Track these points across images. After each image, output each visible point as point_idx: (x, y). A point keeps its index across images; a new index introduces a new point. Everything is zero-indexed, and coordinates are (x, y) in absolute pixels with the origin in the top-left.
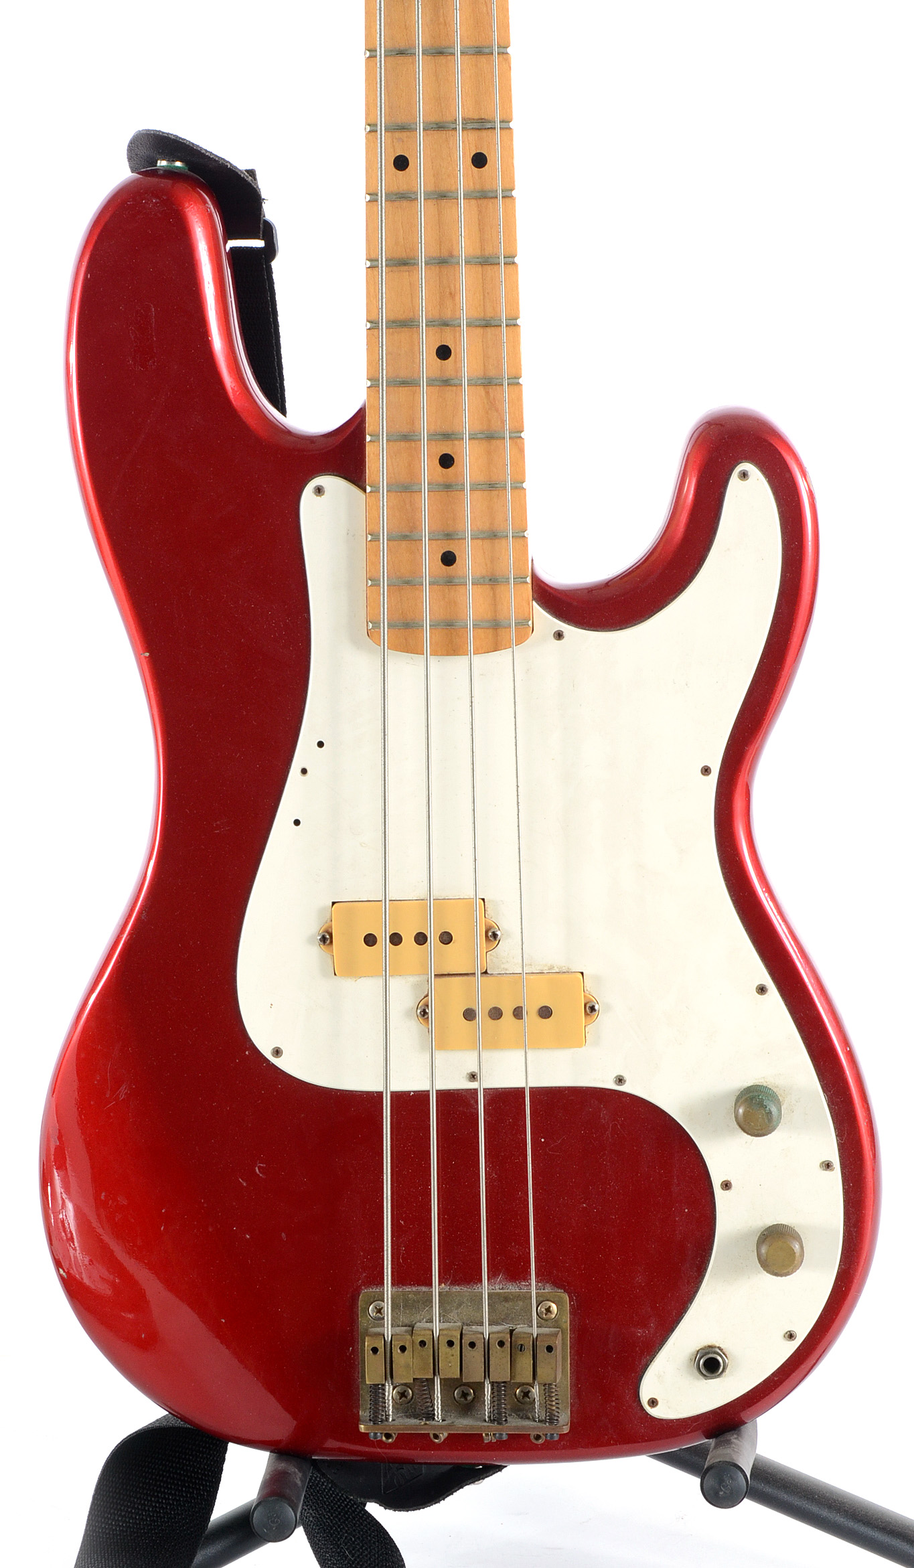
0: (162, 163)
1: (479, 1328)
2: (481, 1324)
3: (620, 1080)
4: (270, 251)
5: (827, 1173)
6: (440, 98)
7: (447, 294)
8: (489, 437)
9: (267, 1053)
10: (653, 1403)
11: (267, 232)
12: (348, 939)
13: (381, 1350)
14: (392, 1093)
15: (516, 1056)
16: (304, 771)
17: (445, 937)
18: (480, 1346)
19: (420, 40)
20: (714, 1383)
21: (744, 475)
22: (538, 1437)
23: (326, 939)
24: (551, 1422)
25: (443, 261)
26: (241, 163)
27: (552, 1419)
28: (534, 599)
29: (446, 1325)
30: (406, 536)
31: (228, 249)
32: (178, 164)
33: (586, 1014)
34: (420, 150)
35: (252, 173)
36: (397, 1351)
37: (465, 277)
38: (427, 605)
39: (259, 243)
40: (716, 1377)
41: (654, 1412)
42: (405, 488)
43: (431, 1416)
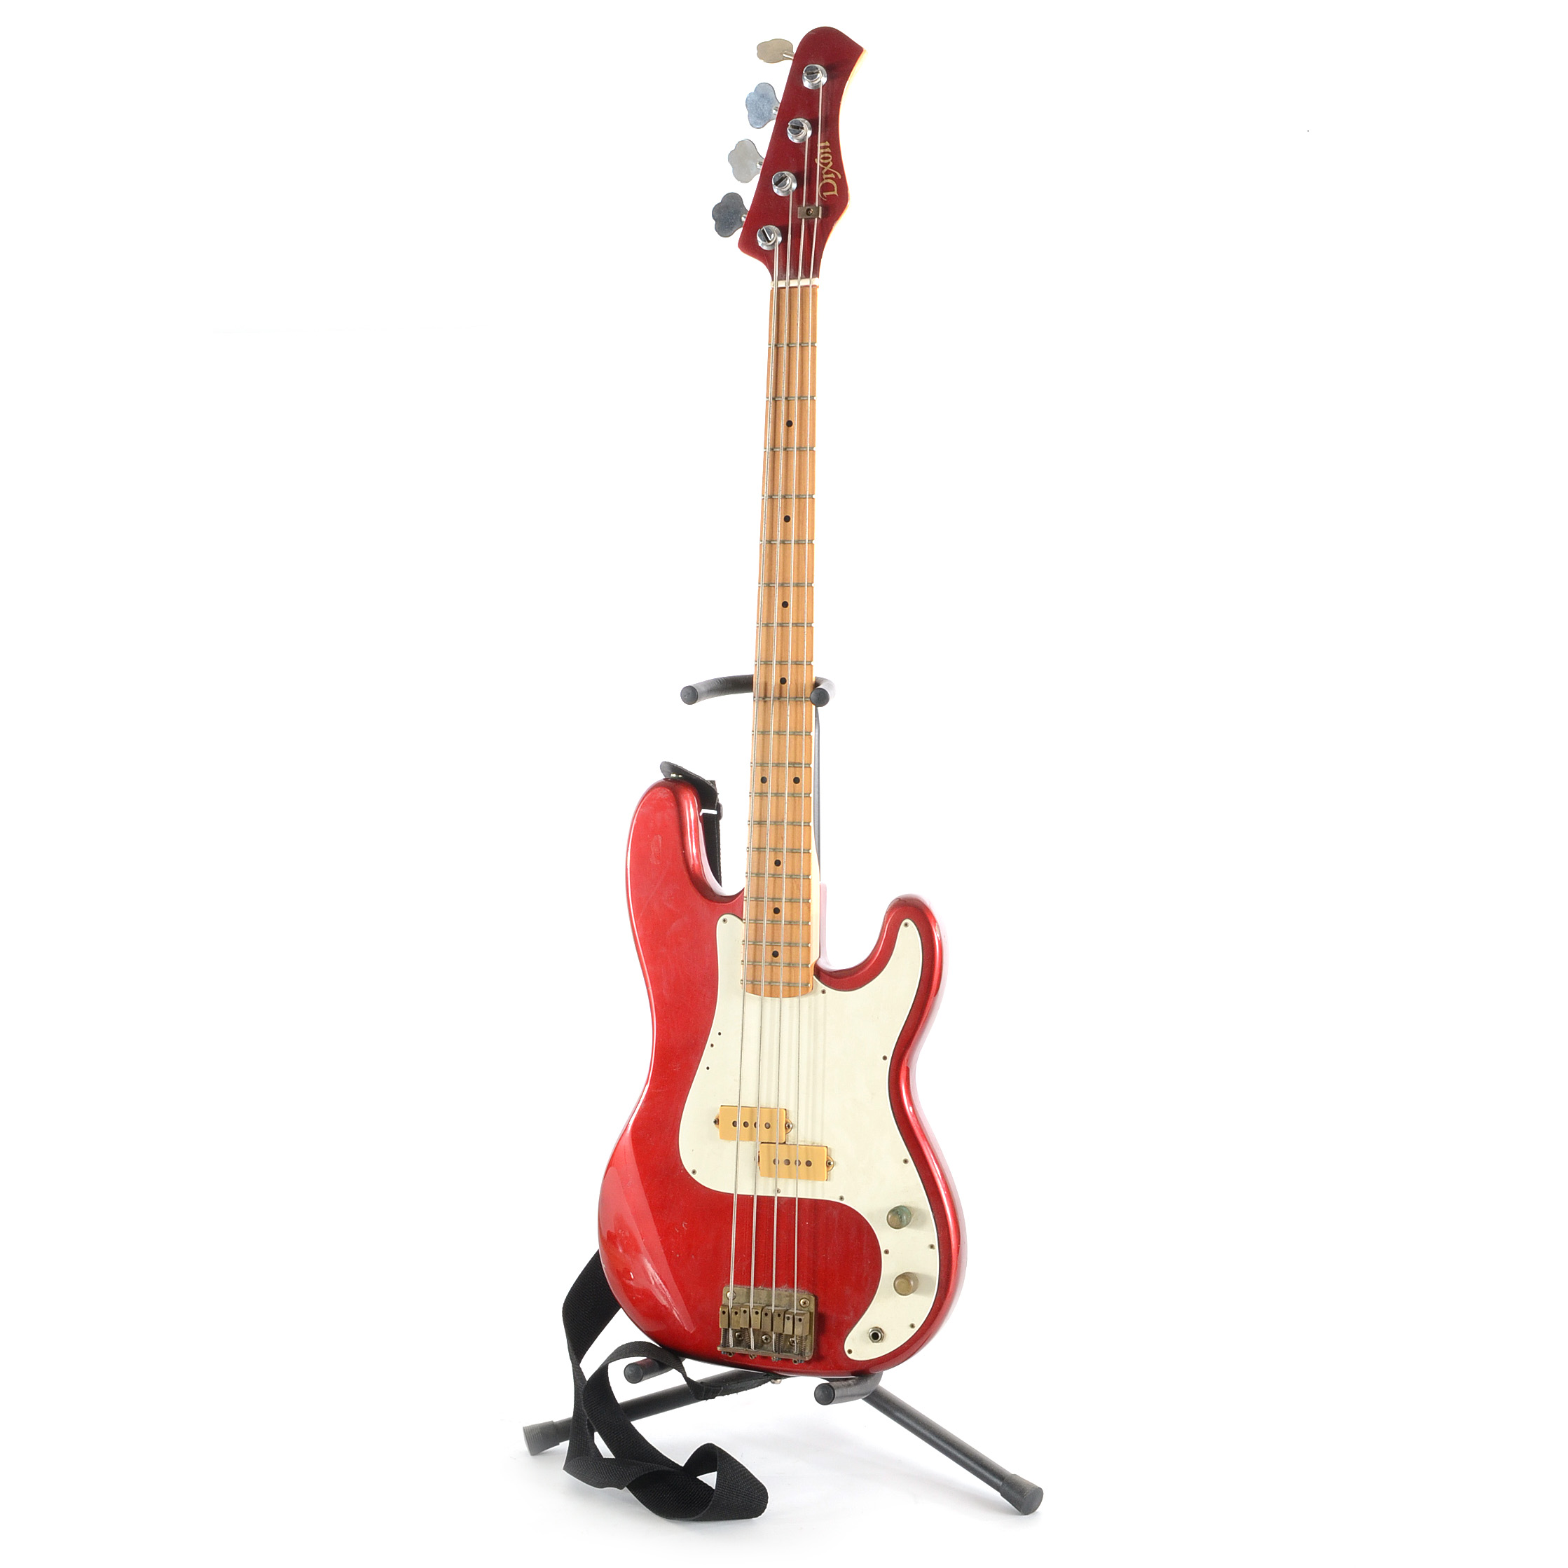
0: (674, 775)
1: (770, 1308)
2: (771, 1306)
3: (842, 1198)
4: (719, 816)
5: (932, 1250)
6: (780, 753)
7: (778, 838)
8: (792, 901)
9: (690, 1173)
10: (850, 1352)
11: (718, 808)
12: (726, 1122)
13: (727, 1313)
14: (738, 1195)
15: (791, 1182)
16: (712, 1045)
17: (767, 1125)
18: (770, 1315)
19: (772, 728)
20: (876, 1345)
21: (906, 925)
22: (795, 1362)
23: (716, 1122)
24: (802, 1355)
25: (777, 823)
26: (706, 776)
27: (801, 1353)
28: (814, 975)
29: (755, 1305)
30: (755, 943)
31: (701, 814)
32: (680, 776)
33: (827, 1166)
34: (771, 774)
35: (713, 782)
36: (733, 1315)
37: (786, 831)
38: (764, 975)
39: (714, 812)
40: (876, 1342)
41: (850, 1356)
42: (757, 921)
43: (750, 1347)
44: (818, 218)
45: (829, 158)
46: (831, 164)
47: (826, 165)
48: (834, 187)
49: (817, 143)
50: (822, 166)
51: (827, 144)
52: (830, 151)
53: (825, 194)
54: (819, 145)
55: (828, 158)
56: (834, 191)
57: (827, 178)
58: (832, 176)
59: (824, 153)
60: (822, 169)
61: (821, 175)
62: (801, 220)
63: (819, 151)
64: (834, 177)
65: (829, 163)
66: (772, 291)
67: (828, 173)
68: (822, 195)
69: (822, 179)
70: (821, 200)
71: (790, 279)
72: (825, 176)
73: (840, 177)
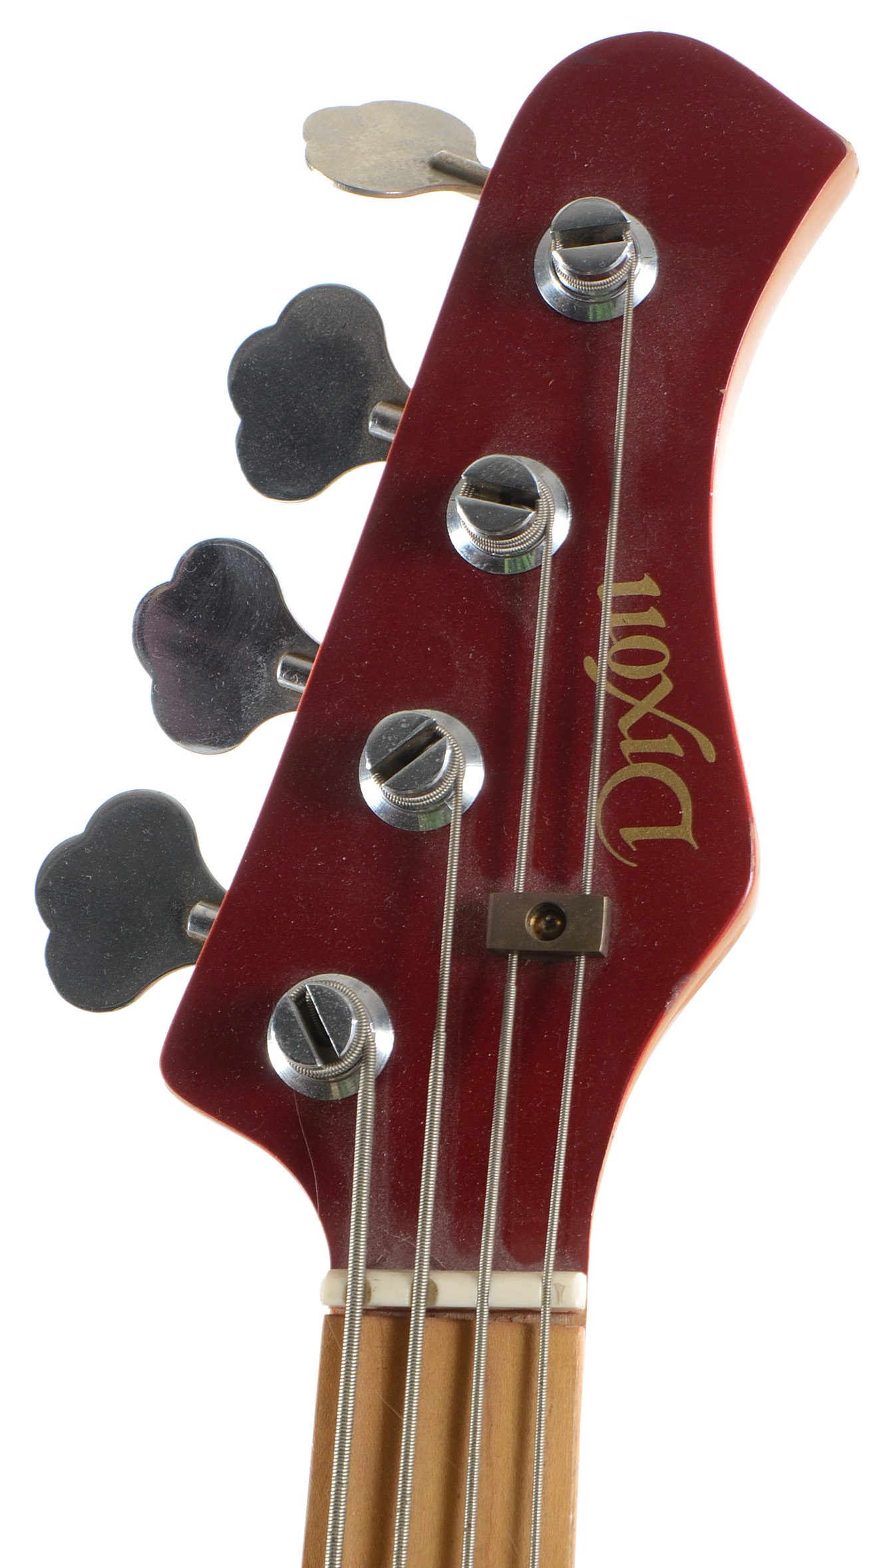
44: (593, 956)
45: (658, 657)
46: (666, 687)
47: (641, 689)
48: (678, 806)
49: (599, 578)
50: (616, 692)
51: (648, 587)
52: (662, 623)
53: (631, 835)
54: (608, 591)
55: (651, 657)
56: (676, 820)
57: (639, 757)
58: (670, 745)
59: (628, 631)
60: (618, 709)
61: (614, 737)
62: (503, 956)
63: (608, 621)
64: (679, 751)
65: (656, 680)
66: (334, 1322)
67: (647, 728)
68: (616, 840)
69: (614, 760)
70: (602, 855)
71: (434, 1265)
72: (629, 747)
73: (709, 752)
